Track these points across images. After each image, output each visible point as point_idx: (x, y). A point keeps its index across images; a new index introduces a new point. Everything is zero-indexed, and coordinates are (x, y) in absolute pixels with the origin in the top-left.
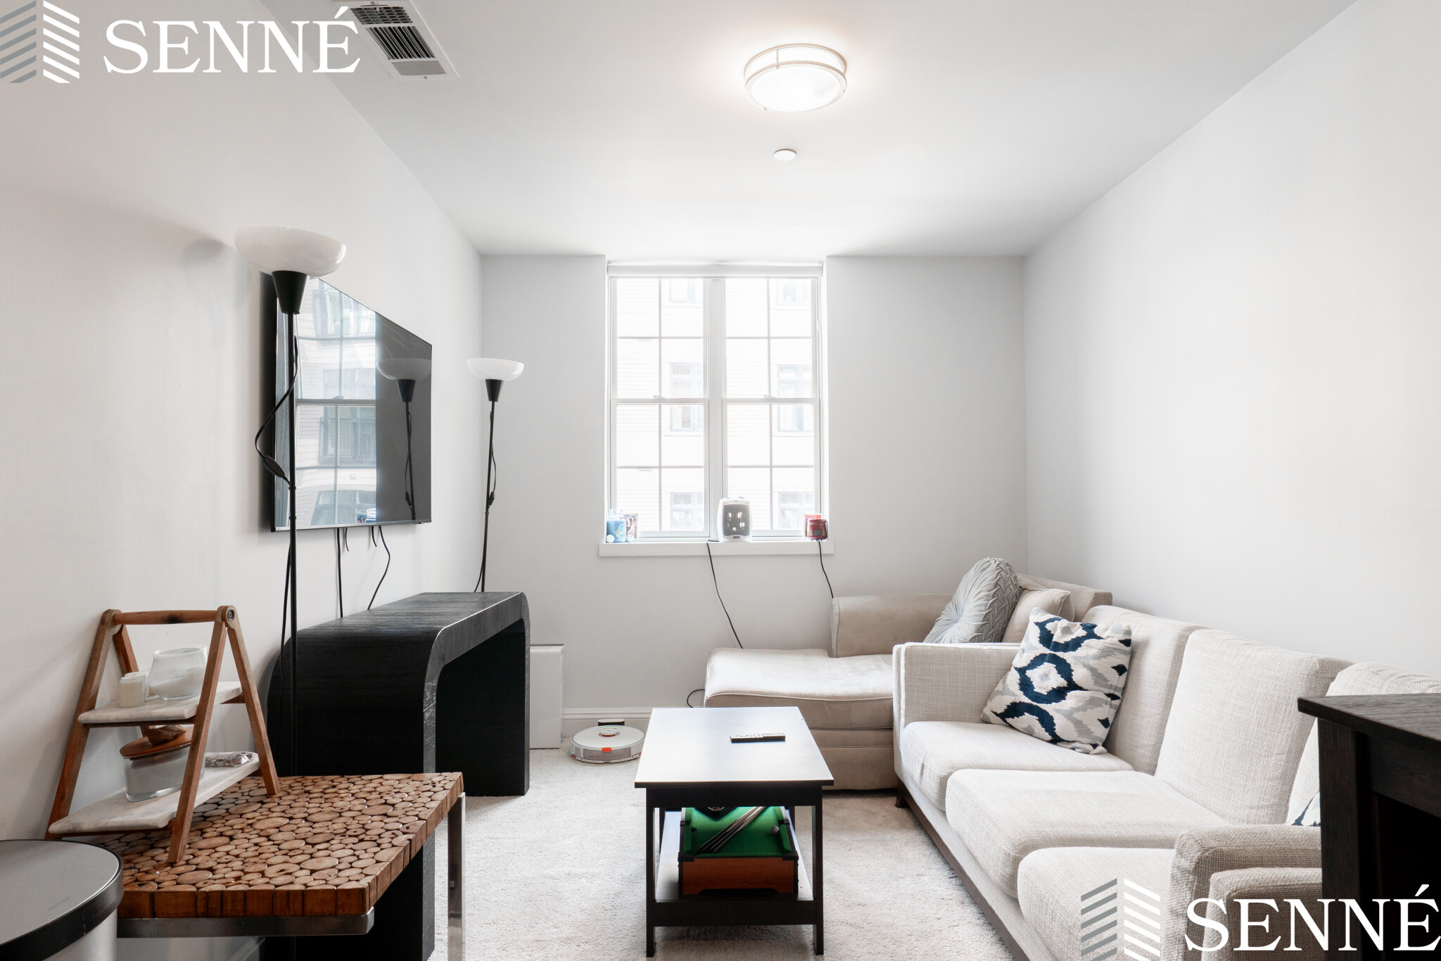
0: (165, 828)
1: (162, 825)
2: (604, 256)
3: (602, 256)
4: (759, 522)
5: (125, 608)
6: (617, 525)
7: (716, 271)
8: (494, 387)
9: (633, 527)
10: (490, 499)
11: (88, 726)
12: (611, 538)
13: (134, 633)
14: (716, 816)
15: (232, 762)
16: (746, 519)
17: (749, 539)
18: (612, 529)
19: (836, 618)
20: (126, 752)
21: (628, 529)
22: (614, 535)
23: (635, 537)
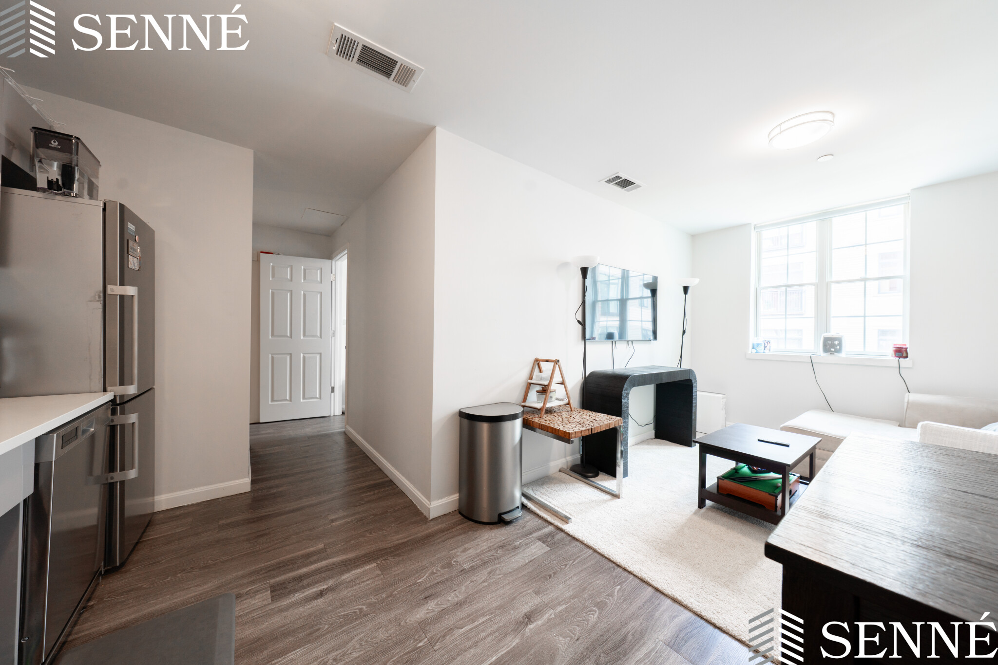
0: (540, 409)
1: (539, 408)
2: (751, 223)
3: (750, 224)
4: (851, 347)
5: (540, 357)
6: (758, 345)
7: (824, 216)
8: (686, 289)
9: (768, 347)
10: (684, 332)
11: (531, 384)
12: (754, 351)
13: (542, 363)
14: (754, 472)
15: (561, 400)
16: (840, 344)
17: (842, 355)
18: (755, 346)
19: (906, 405)
20: (538, 392)
21: (765, 347)
22: (756, 350)
23: (770, 351)
